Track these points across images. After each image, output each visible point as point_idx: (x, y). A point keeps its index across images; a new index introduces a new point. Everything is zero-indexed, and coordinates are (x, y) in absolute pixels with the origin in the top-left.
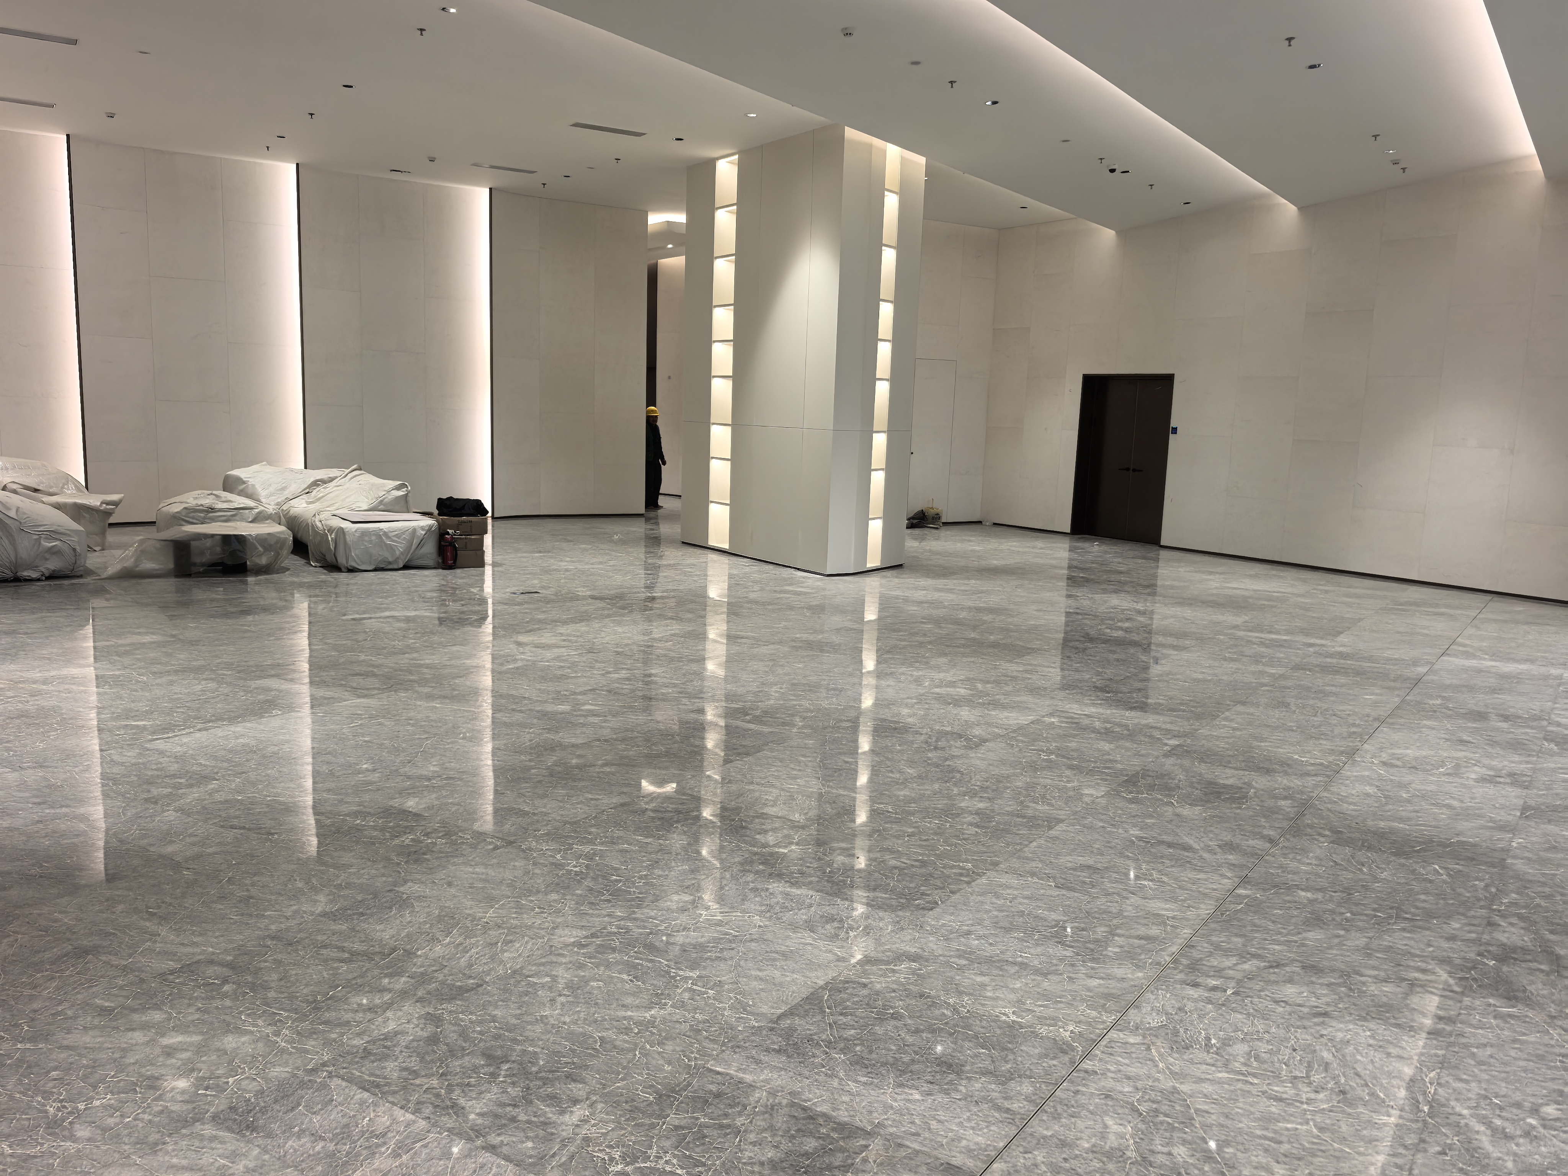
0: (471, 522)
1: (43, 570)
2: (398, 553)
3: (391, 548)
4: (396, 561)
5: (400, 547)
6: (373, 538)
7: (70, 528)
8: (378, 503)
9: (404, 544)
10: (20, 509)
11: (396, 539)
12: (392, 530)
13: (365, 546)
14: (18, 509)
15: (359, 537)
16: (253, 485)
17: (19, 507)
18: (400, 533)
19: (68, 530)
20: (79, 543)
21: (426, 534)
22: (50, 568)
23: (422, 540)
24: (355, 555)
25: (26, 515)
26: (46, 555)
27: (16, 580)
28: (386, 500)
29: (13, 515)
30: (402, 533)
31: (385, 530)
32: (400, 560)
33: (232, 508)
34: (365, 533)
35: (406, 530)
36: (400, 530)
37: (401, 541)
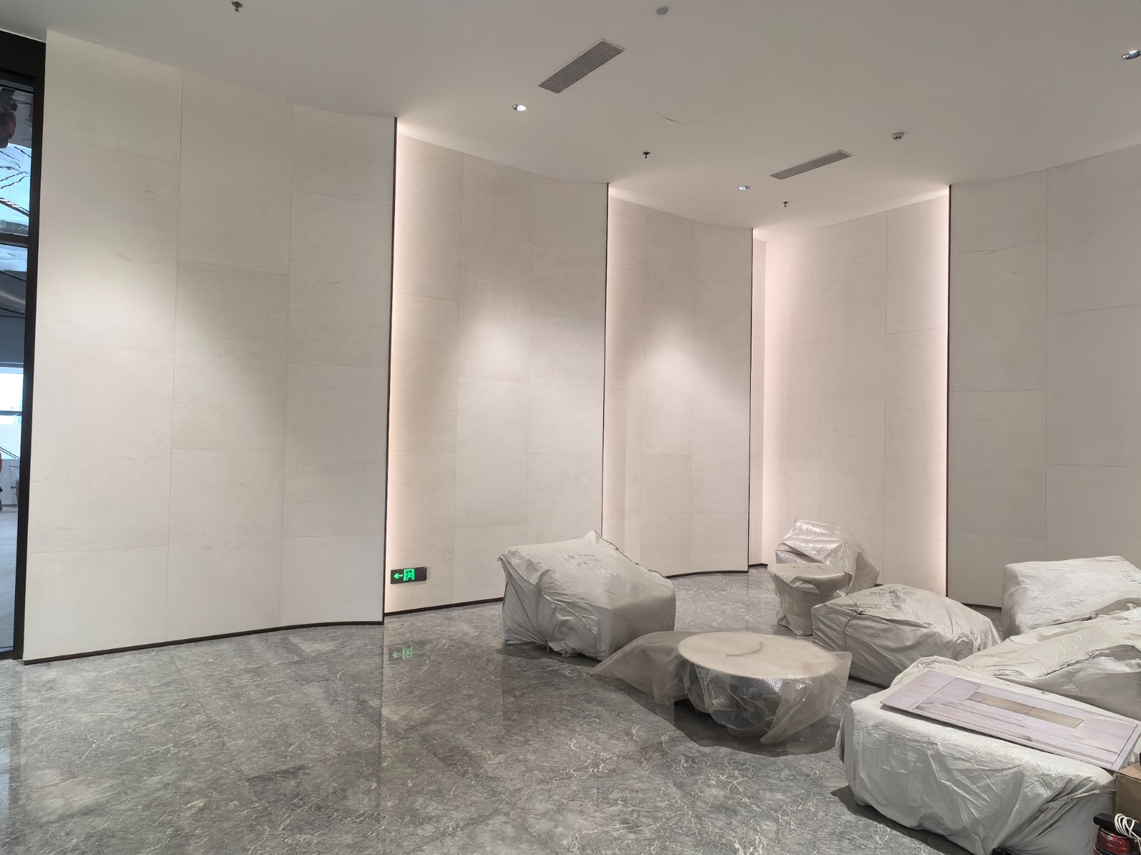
1: (564, 646)
3: (949, 798)
7: (593, 604)
8: (1063, 676)
9: (985, 800)
10: (550, 572)
11: (967, 782)
12: (958, 755)
13: (892, 766)
14: (546, 572)
15: (880, 741)
16: (1026, 589)
17: (549, 570)
18: (979, 772)
19: (590, 605)
20: (598, 623)
21: (1053, 800)
22: (569, 644)
23: (1041, 811)
24: (869, 777)
25: (553, 581)
26: (564, 629)
27: (545, 650)
28: (1081, 673)
29: (533, 579)
30: (982, 770)
31: (941, 748)
32: (978, 839)
33: (888, 618)
34: (895, 740)
35: (994, 767)
36: (979, 762)
37: (978, 791)
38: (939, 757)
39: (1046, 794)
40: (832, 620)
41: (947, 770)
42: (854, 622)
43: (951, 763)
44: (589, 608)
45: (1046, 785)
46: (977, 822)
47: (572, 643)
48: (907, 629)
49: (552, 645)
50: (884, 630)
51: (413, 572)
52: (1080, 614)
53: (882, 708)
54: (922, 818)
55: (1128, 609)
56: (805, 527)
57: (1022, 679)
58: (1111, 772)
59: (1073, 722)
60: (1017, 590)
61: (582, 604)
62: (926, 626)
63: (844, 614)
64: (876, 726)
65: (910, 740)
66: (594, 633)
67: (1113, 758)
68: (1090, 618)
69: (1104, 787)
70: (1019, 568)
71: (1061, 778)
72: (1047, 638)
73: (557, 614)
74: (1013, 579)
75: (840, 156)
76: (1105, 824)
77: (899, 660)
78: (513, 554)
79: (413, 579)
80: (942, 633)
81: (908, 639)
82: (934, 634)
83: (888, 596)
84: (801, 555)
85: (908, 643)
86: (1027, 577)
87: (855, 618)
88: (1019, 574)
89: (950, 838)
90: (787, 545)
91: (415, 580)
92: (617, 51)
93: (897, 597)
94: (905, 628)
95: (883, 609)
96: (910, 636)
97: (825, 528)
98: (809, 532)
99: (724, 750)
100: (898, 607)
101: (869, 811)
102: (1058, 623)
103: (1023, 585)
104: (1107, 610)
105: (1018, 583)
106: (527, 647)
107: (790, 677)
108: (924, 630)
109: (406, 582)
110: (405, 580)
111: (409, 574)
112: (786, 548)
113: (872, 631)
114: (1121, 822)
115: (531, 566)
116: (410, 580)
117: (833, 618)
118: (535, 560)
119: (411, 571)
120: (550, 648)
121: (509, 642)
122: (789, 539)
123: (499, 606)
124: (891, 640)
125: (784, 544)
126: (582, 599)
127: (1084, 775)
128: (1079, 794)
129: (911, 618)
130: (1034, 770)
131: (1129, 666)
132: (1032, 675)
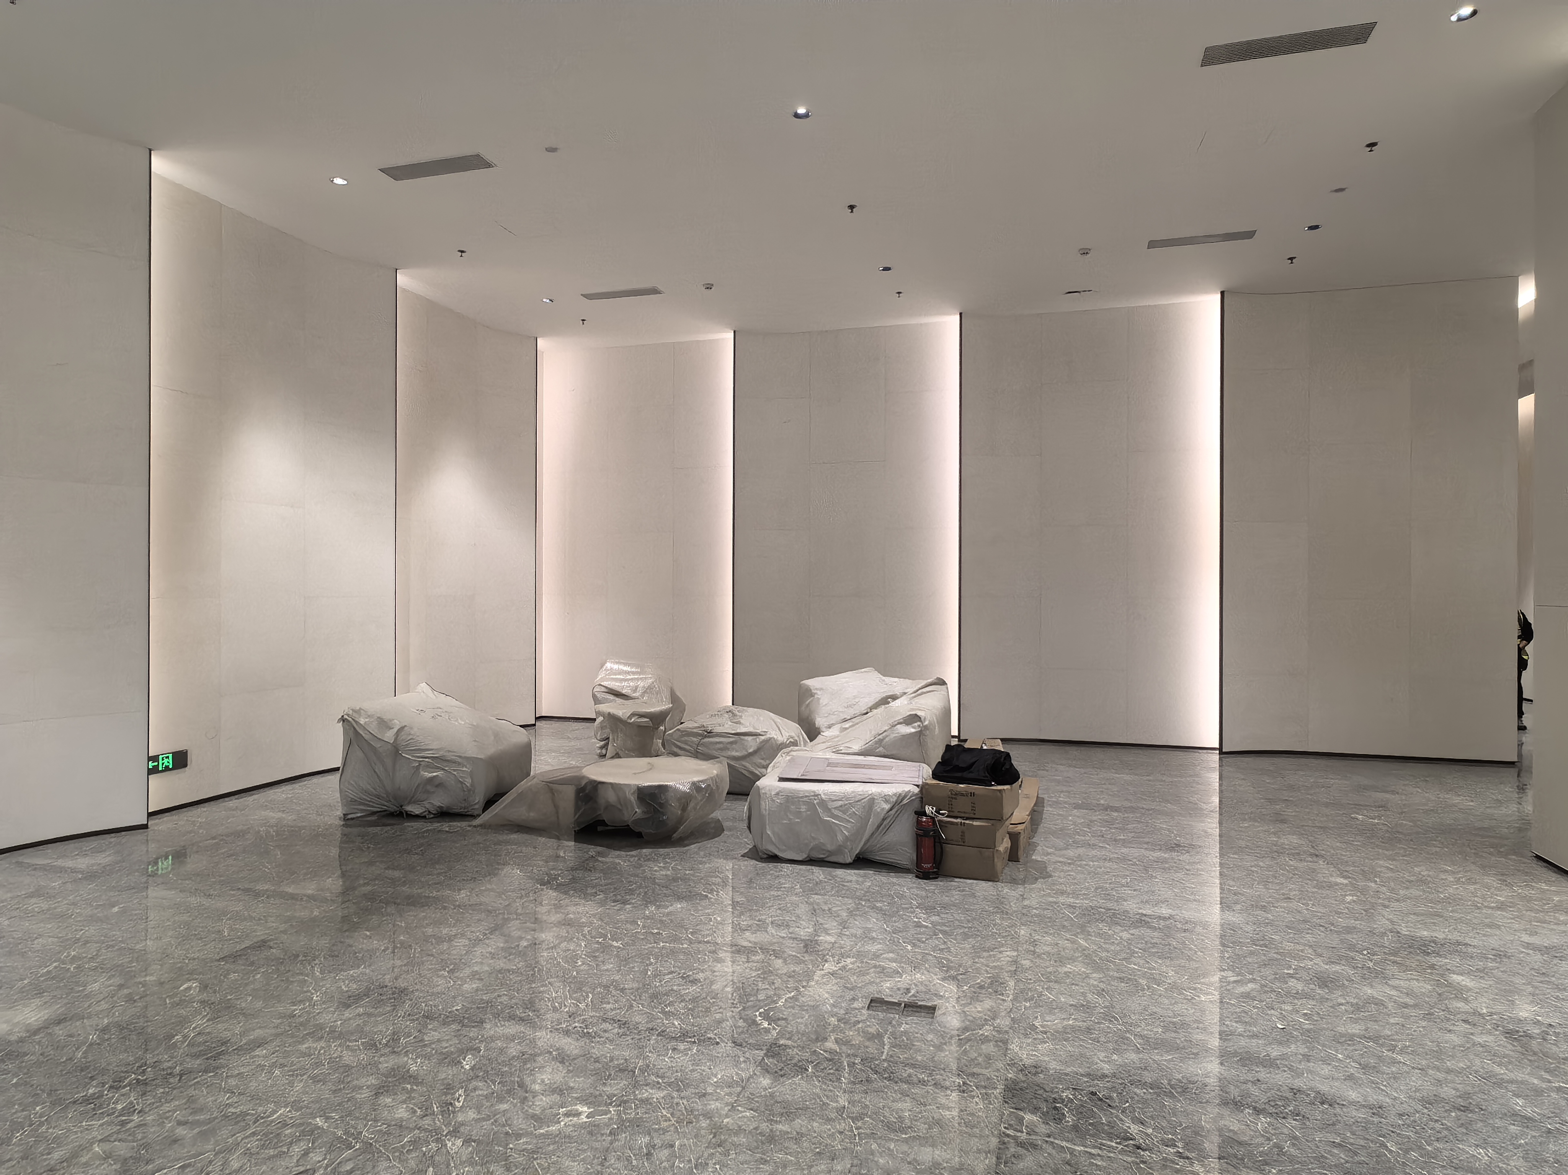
0: (972, 794)
1: (427, 806)
2: (840, 838)
3: (829, 828)
4: (839, 850)
5: (845, 829)
6: (803, 808)
7: (463, 755)
8: (876, 743)
9: (853, 823)
10: (406, 728)
11: (840, 814)
12: (834, 798)
13: (790, 820)
14: (402, 729)
15: (781, 803)
16: (819, 699)
17: (405, 726)
18: (846, 805)
19: (460, 757)
20: (471, 775)
21: (891, 809)
22: (435, 803)
23: (884, 819)
24: (773, 833)
25: (411, 737)
26: (429, 787)
27: (400, 815)
28: (887, 739)
29: (389, 736)
30: (850, 804)
31: (823, 796)
32: (847, 850)
33: (733, 732)
34: (791, 799)
35: (857, 800)
36: (848, 799)
37: (848, 818)
38: (823, 803)
39: (887, 807)
40: (686, 743)
41: (828, 810)
42: (706, 740)
43: (831, 805)
44: (459, 760)
45: (887, 801)
46: (847, 839)
47: (438, 801)
48: (750, 738)
49: (409, 808)
50: (731, 743)
51: (171, 756)
52: (858, 712)
53: (779, 781)
54: (812, 849)
55: (889, 703)
56: (616, 667)
57: (850, 751)
58: (918, 786)
59: (890, 768)
60: (812, 701)
61: (450, 756)
62: (763, 733)
63: (696, 735)
64: (777, 794)
65: (802, 797)
66: (468, 785)
67: (917, 779)
68: (867, 713)
69: (917, 794)
70: (812, 683)
71: (895, 795)
72: (846, 729)
73: (422, 773)
74: (808, 693)
75: (654, 291)
76: (921, 813)
77: (745, 766)
78: (358, 712)
79: (171, 767)
80: (775, 737)
81: (751, 746)
82: (770, 739)
83: (726, 716)
84: (618, 694)
85: (751, 750)
86: (817, 689)
87: (706, 737)
88: (812, 688)
89: (826, 859)
90: (604, 686)
91: (174, 768)
92: (488, 165)
93: (734, 715)
94: (746, 738)
95: (726, 726)
96: (751, 744)
97: (637, 666)
98: (621, 672)
99: (645, 851)
100: (739, 723)
101: (774, 858)
102: (845, 720)
103: (816, 696)
104: (876, 706)
105: (812, 695)
106: (374, 818)
107: (695, 779)
108: (763, 738)
109: (162, 771)
110: (160, 769)
111: (166, 760)
112: (603, 689)
113: (721, 746)
114: (929, 809)
115: (384, 724)
116: (167, 769)
117: (686, 741)
118: (386, 717)
119: (168, 757)
120: (406, 812)
121: (350, 816)
122: (602, 679)
123: (335, 778)
124: (737, 751)
125: (600, 685)
126: (449, 751)
127: (907, 790)
128: (905, 802)
129: (751, 730)
130: (880, 794)
131: (914, 728)
132: (856, 747)
